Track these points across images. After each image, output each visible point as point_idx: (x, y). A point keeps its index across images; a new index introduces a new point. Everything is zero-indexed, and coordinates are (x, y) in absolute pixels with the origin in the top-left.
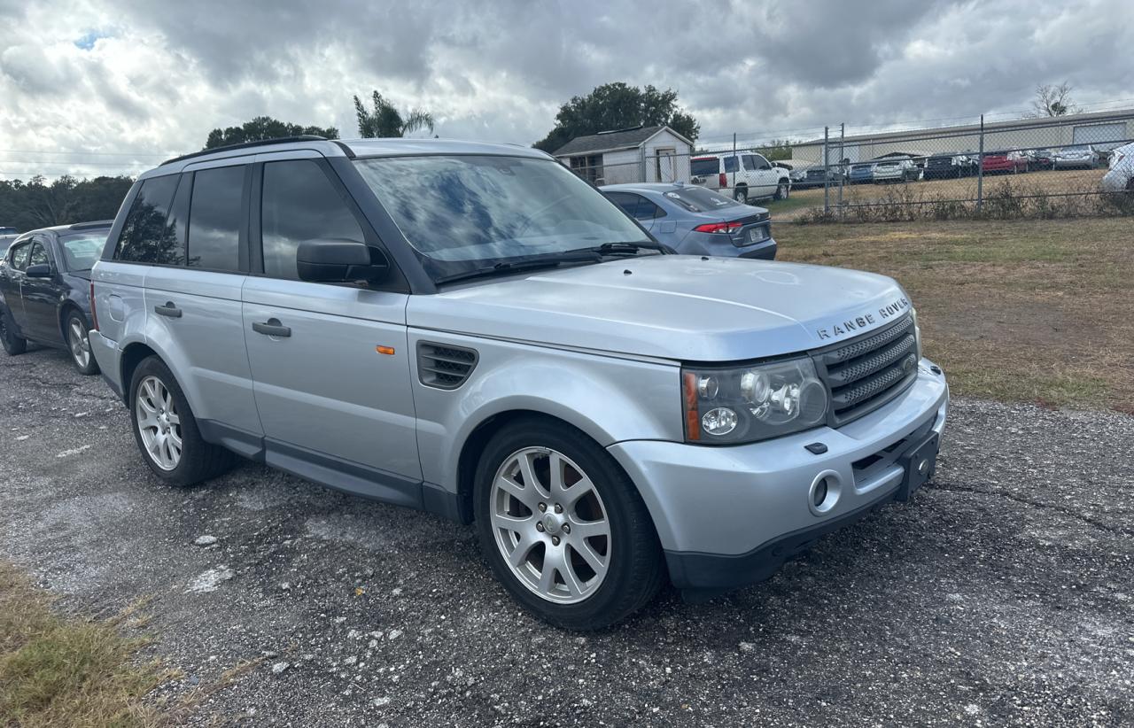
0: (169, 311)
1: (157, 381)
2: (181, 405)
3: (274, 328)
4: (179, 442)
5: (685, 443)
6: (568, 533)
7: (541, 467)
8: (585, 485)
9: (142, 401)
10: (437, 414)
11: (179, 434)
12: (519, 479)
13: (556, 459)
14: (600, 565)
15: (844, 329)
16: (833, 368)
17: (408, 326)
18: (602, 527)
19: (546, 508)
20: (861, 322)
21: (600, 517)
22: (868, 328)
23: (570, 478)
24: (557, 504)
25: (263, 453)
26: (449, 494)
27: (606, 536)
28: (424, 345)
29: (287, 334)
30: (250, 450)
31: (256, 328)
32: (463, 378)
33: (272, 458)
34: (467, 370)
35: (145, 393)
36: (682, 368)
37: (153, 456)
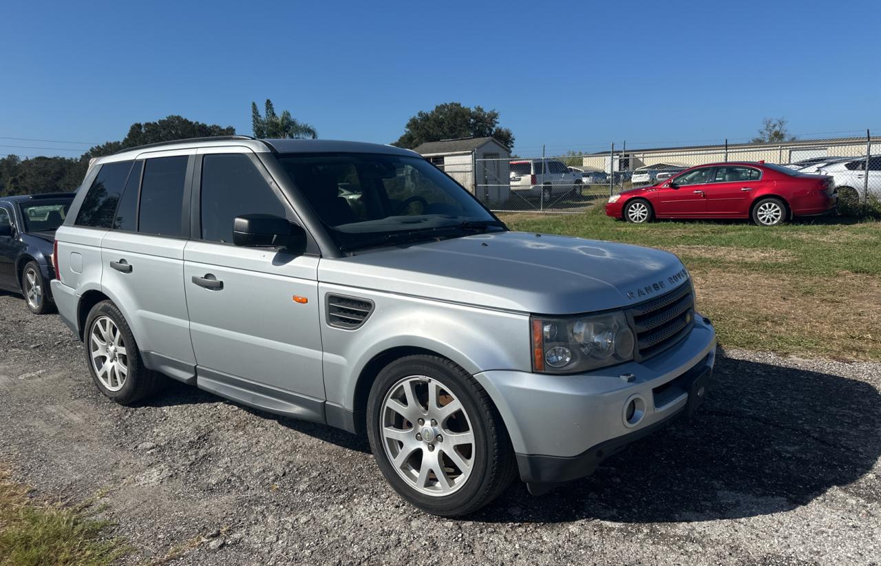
0: (123, 267)
1: (109, 320)
2: (128, 339)
3: (212, 283)
4: (125, 370)
5: (533, 372)
6: (442, 441)
7: (421, 392)
8: (455, 405)
9: (94, 337)
10: (338, 349)
11: (125, 363)
12: (404, 401)
13: (434, 385)
14: (467, 467)
15: (644, 291)
17: (319, 282)
18: (468, 437)
19: (424, 423)
20: (656, 287)
21: (466, 429)
22: (662, 291)
23: (442, 397)
24: (433, 419)
25: (195, 378)
26: (347, 412)
27: (471, 444)
28: (332, 298)
29: (220, 286)
30: (185, 376)
31: (195, 280)
32: (361, 322)
33: (202, 382)
34: (365, 315)
35: (98, 332)
36: (530, 317)
37: (102, 380)
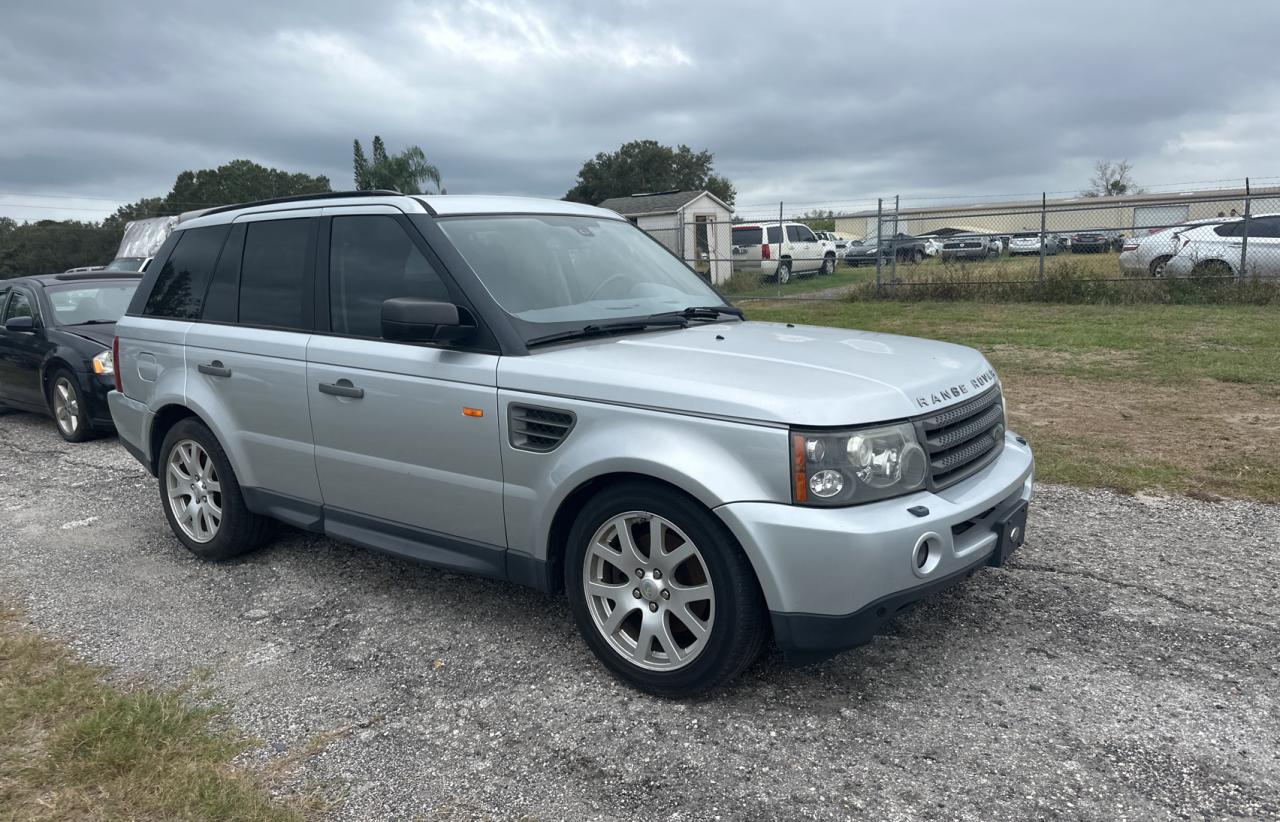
0: (215, 371)
1: (195, 445)
2: (223, 470)
3: (344, 389)
4: (218, 512)
5: (793, 504)
6: (668, 599)
7: (640, 533)
8: (688, 549)
9: (174, 468)
10: (528, 477)
11: (217, 502)
12: (616, 545)
13: (657, 524)
14: (702, 631)
15: (941, 398)
16: (932, 433)
17: (498, 388)
18: (705, 592)
19: (644, 573)
20: (955, 392)
21: (704, 581)
22: (962, 397)
23: (671, 541)
24: (656, 569)
25: (321, 523)
26: (538, 562)
27: (708, 601)
28: (515, 407)
29: (360, 396)
30: (306, 520)
31: (323, 389)
32: (557, 441)
33: (331, 527)
34: (563, 433)
35: (178, 457)
36: (790, 431)
37: (184, 527)
